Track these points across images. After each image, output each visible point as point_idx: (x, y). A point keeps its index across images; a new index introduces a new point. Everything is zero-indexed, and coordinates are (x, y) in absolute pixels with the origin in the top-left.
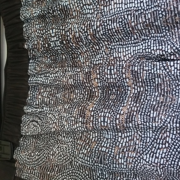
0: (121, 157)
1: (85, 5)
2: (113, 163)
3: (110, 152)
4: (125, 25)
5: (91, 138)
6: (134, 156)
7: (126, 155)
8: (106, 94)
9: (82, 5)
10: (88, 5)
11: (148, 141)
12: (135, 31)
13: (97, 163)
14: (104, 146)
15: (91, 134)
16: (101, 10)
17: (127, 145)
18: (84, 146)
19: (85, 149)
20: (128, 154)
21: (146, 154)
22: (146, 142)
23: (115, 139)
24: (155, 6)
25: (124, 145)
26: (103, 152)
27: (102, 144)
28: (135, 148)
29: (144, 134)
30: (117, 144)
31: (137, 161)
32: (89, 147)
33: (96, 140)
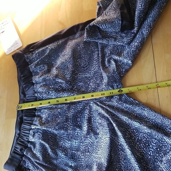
0: (82, 155)
1: (66, 74)
2: (79, 158)
3: (77, 153)
4: (85, 83)
5: (67, 146)
6: (88, 154)
7: (85, 154)
8: (75, 118)
9: (64, 74)
10: (67, 74)
11: (94, 147)
12: (90, 87)
13: (71, 158)
14: (74, 150)
15: (67, 144)
16: (74, 77)
17: (85, 149)
18: (64, 151)
19: (65, 152)
20: (86, 153)
21: (94, 153)
22: (93, 148)
23: (79, 147)
24: (96, 75)
25: (83, 149)
26: (73, 153)
27: (72, 149)
28: (89, 151)
29: (93, 144)
30: (80, 149)
31: (89, 156)
32: (66, 151)
33: (69, 147)
